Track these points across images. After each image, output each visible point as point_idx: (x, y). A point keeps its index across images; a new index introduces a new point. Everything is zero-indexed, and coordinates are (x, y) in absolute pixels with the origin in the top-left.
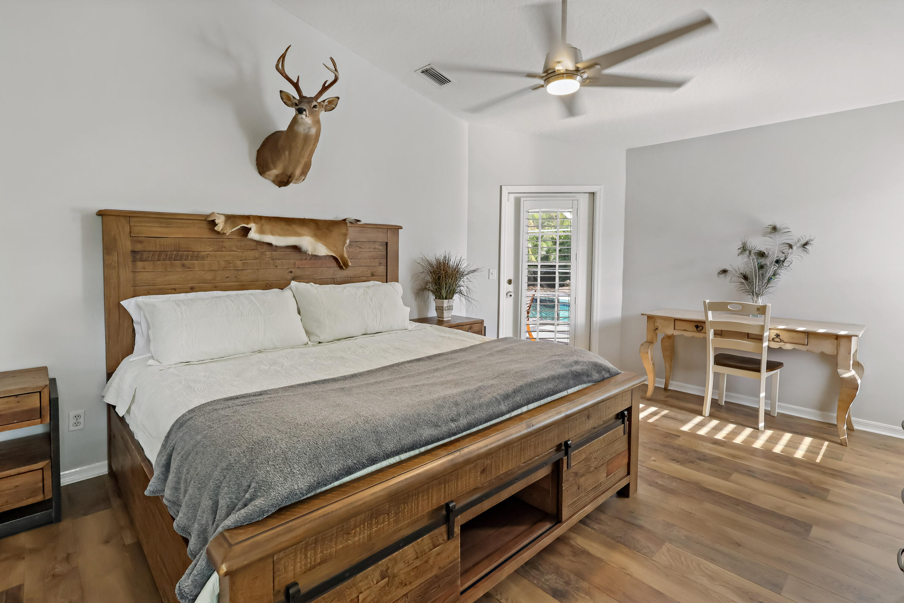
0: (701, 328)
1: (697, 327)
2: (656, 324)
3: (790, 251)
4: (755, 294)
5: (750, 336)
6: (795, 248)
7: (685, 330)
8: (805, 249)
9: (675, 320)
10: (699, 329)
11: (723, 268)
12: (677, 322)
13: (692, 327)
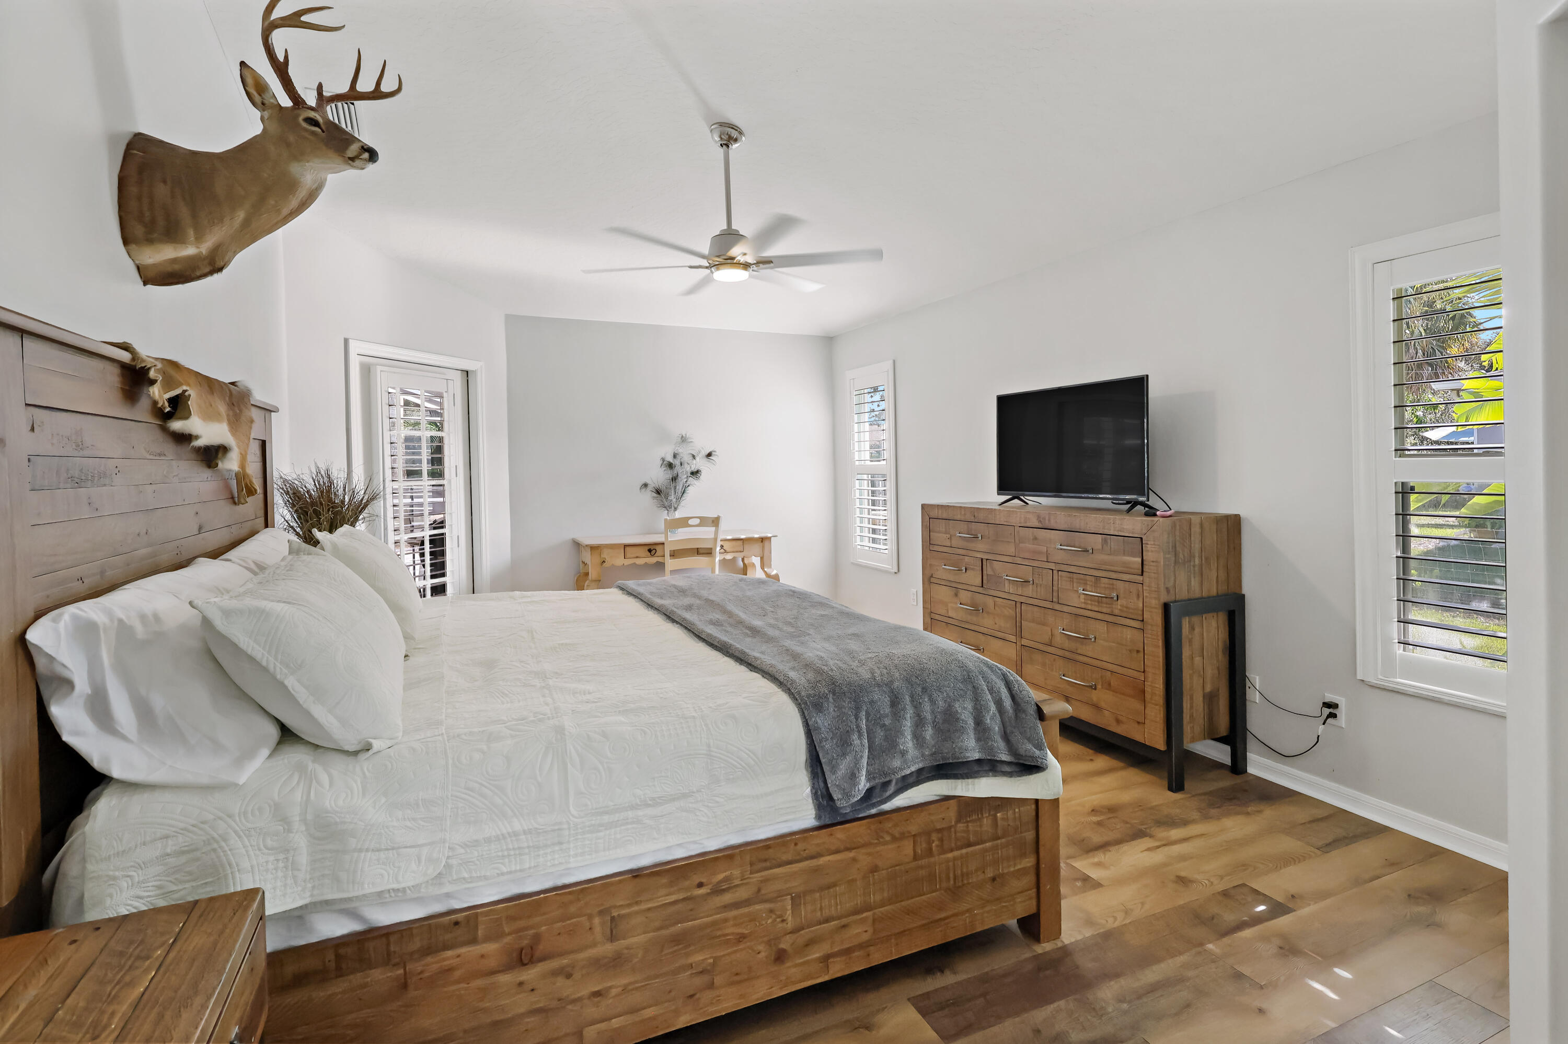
0: (654, 551)
1: (650, 551)
2: (602, 556)
3: (694, 461)
4: (668, 507)
5: (701, 551)
6: (698, 459)
7: (637, 557)
8: (711, 461)
9: (626, 546)
10: (652, 553)
11: (643, 482)
12: (628, 549)
13: (643, 552)
